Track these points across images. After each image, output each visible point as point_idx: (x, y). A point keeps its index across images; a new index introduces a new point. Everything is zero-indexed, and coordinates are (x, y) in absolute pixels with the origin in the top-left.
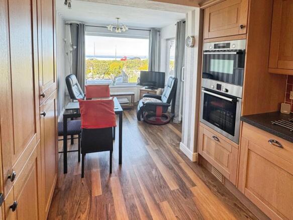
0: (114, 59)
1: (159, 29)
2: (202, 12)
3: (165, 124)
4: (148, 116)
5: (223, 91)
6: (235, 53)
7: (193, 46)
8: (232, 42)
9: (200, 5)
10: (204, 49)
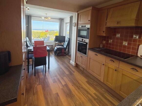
0: (42, 31)
1: (63, 19)
2: (78, 14)
3: (65, 55)
4: (59, 53)
5: (84, 41)
6: (87, 29)
7: (75, 26)
8: (86, 25)
9: (77, 12)
10: (79, 27)
